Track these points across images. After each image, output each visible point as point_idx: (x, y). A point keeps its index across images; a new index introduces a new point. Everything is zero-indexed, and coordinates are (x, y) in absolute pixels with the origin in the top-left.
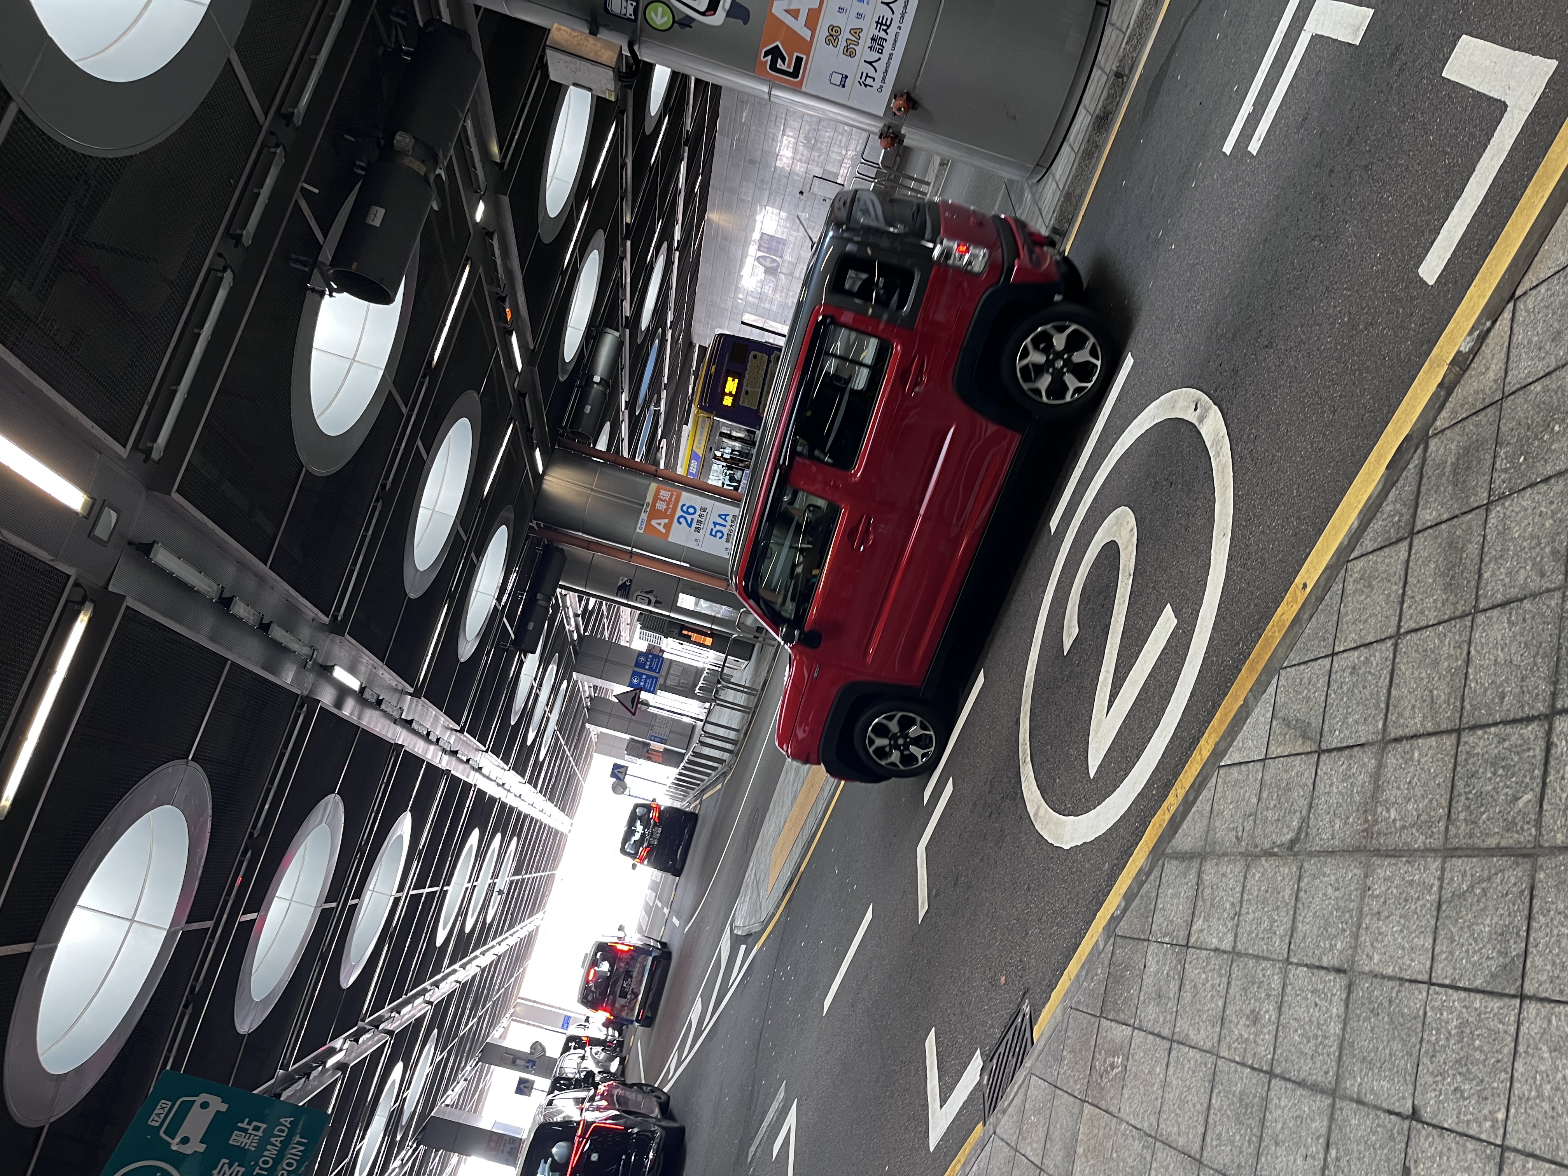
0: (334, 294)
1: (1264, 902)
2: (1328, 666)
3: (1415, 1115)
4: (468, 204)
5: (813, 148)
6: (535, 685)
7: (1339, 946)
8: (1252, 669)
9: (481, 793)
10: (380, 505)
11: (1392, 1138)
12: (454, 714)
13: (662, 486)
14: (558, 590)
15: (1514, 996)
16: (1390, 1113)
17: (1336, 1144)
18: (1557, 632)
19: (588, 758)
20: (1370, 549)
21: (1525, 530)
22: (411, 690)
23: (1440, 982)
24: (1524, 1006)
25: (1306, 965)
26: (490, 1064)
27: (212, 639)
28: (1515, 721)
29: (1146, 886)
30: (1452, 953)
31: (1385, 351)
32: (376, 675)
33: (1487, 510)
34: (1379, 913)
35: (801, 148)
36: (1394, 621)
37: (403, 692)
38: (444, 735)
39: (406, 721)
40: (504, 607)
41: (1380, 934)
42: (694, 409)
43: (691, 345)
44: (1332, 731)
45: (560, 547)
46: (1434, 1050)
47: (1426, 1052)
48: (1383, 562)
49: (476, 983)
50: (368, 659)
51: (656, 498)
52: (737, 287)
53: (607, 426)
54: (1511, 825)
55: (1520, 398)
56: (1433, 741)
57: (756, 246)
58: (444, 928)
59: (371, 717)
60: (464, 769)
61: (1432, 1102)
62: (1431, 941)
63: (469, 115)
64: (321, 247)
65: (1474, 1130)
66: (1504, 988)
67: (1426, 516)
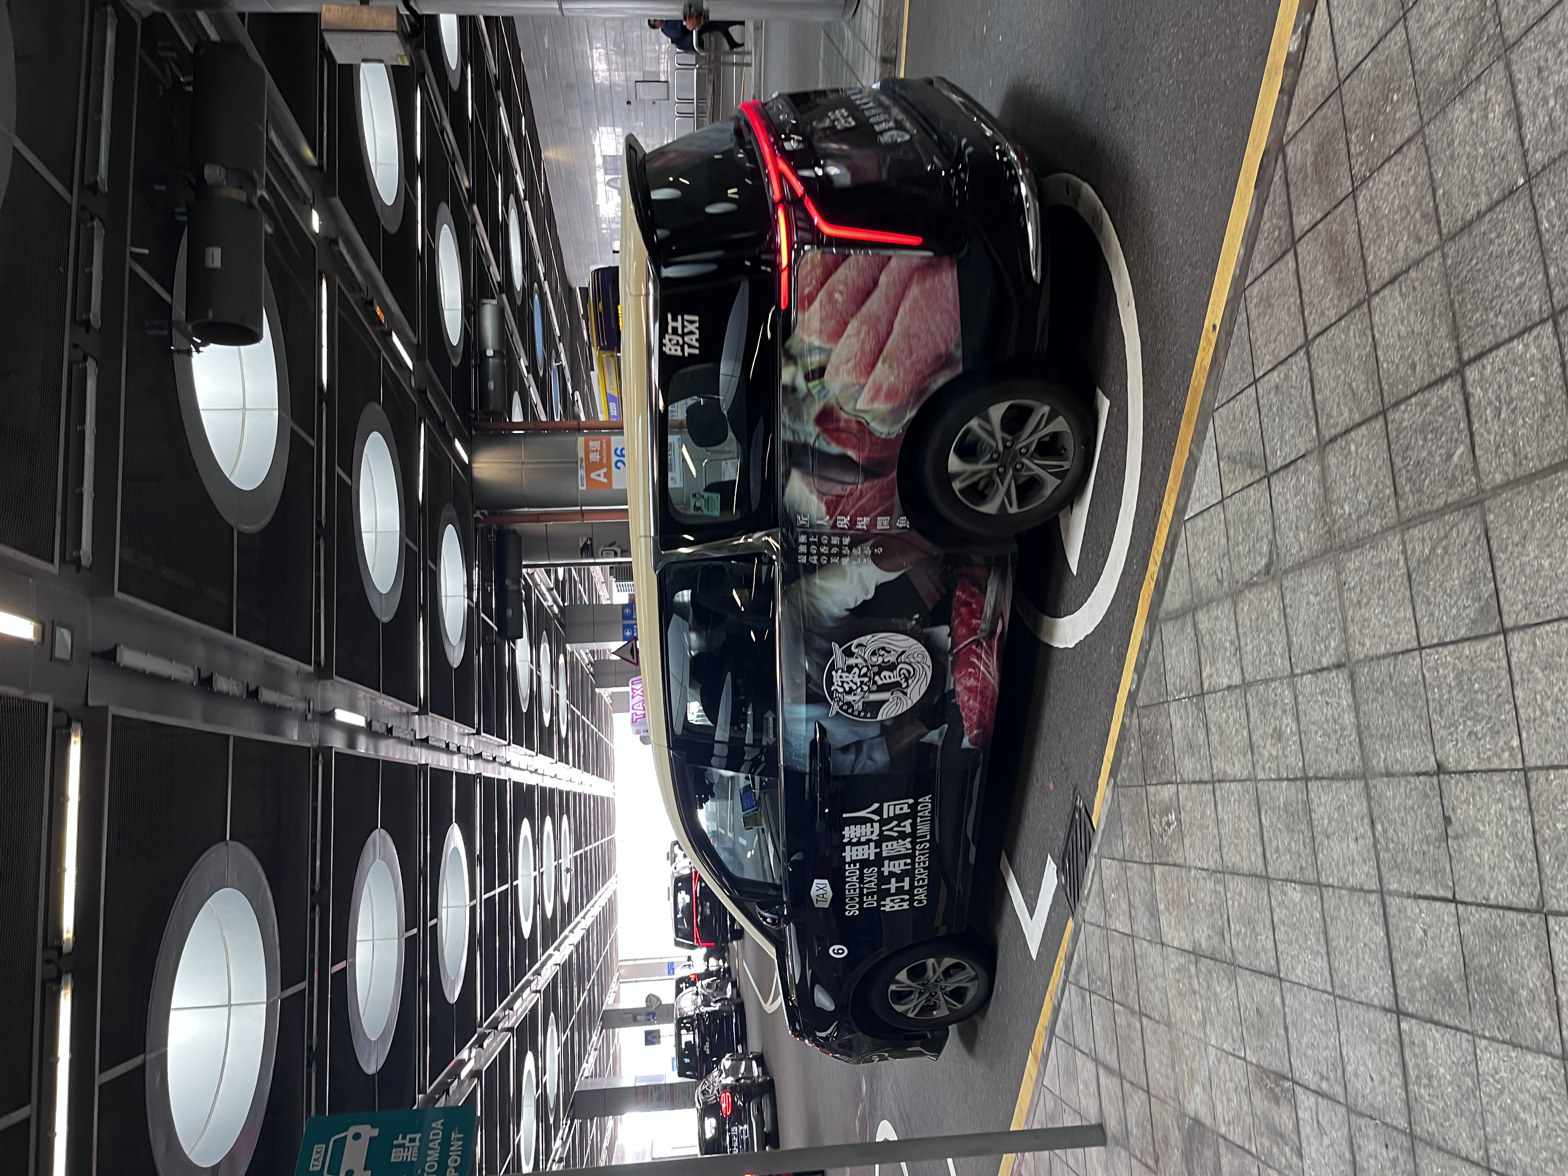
0: (201, 349)
1: (1259, 630)
2: (1254, 395)
3: (1440, 769)
4: (301, 217)
5: (625, 53)
6: (534, 668)
7: (1332, 644)
8: (1189, 421)
9: (517, 786)
10: (322, 541)
11: (1426, 796)
12: (465, 719)
13: (588, 438)
14: (524, 571)
15: (1497, 634)
16: (1418, 774)
17: (1379, 818)
18: (1445, 290)
19: (609, 721)
20: (1261, 271)
21: (1393, 204)
22: (416, 709)
23: (1428, 643)
24: (1509, 639)
25: (1310, 672)
26: (614, 1028)
27: (206, 720)
28: (1430, 386)
29: (1152, 654)
30: (1432, 614)
31: (1223, 76)
32: (377, 706)
33: (1354, 198)
34: (1359, 602)
35: (614, 57)
36: (1300, 330)
37: (409, 714)
38: (463, 741)
39: (422, 740)
40: (477, 603)
41: (1365, 620)
42: (595, 352)
43: (570, 291)
44: (1274, 453)
45: (511, 528)
46: (1441, 706)
47: (1435, 710)
48: (1275, 278)
49: (575, 961)
50: (364, 693)
51: (587, 451)
52: (597, 218)
53: (516, 396)
54: (1452, 483)
55: (1354, 81)
56: (1364, 430)
57: (602, 171)
58: (527, 920)
59: (387, 747)
60: (494, 768)
61: (1452, 752)
62: (1411, 611)
63: (270, 127)
64: (170, 307)
65: (1495, 763)
66: (1487, 629)
67: (1302, 222)
